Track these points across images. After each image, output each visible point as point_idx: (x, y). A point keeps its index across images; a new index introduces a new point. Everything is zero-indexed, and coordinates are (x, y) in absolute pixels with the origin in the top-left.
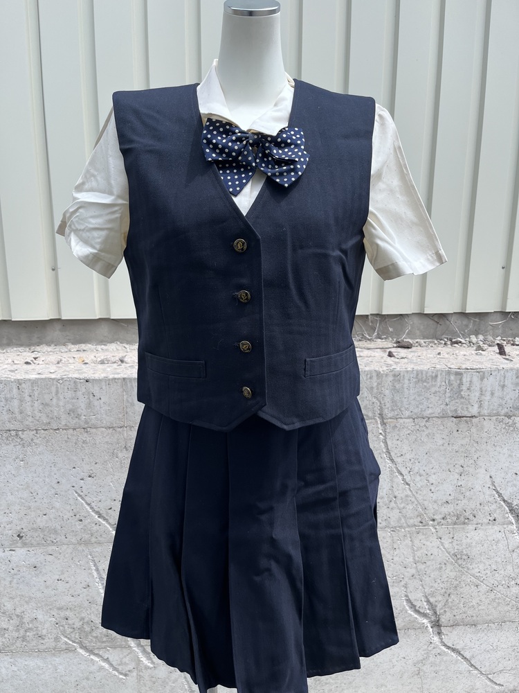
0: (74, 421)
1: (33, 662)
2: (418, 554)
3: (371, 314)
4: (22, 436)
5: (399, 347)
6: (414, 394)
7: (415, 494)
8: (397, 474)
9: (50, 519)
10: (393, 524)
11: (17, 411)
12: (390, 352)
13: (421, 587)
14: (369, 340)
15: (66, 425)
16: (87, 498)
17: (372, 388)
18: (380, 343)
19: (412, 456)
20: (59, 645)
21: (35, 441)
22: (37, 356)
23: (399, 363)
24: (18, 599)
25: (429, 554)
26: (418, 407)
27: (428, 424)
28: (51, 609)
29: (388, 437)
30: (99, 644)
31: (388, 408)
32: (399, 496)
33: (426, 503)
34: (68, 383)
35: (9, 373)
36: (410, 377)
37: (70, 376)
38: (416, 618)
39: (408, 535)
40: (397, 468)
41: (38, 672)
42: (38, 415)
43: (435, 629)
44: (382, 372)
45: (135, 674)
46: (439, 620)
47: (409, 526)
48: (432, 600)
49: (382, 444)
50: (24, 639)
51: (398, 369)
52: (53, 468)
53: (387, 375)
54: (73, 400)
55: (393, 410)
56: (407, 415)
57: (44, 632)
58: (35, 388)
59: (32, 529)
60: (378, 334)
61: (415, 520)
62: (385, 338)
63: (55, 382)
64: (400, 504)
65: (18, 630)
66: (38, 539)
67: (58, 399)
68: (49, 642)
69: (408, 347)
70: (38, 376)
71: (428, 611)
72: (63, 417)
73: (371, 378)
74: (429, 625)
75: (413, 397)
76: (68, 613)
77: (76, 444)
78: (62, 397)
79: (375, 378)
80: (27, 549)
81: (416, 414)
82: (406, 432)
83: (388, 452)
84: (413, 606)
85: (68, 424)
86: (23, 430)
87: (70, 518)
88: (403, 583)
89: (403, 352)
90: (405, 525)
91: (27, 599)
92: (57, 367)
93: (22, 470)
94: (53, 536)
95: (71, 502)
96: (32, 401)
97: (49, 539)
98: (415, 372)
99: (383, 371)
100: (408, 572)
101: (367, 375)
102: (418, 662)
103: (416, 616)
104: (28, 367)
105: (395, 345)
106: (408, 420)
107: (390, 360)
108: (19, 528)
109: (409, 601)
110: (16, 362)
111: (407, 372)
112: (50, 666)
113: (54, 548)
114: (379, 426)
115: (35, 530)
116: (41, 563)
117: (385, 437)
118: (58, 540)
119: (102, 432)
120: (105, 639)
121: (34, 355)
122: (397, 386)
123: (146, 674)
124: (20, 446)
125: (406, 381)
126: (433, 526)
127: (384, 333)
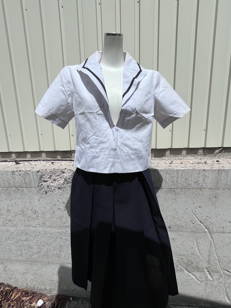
0: (197, 186)
4: (176, 191)
9: (182, 222)
11: (175, 181)
16: (197, 216)
20: (178, 268)
21: (180, 193)
28: (177, 255)
30: (193, 269)
34: (196, 171)
42: (183, 183)
45: (205, 282)
52: (186, 203)
54: (198, 178)
58: (184, 173)
63: (191, 171)
66: (176, 229)
72: (193, 184)
76: (183, 257)
77: (196, 195)
78: (193, 177)
80: (171, 232)
85: (194, 187)
86: (176, 189)
87: (189, 222)
93: (174, 203)
94: (182, 228)
95: (191, 216)
96: (182, 178)
97: (180, 229)
108: (169, 225)
113: (181, 233)
115: (175, 226)
116: (176, 238)
118: (183, 230)
119: (207, 191)
120: (195, 268)
123: (209, 283)
124: (174, 195)
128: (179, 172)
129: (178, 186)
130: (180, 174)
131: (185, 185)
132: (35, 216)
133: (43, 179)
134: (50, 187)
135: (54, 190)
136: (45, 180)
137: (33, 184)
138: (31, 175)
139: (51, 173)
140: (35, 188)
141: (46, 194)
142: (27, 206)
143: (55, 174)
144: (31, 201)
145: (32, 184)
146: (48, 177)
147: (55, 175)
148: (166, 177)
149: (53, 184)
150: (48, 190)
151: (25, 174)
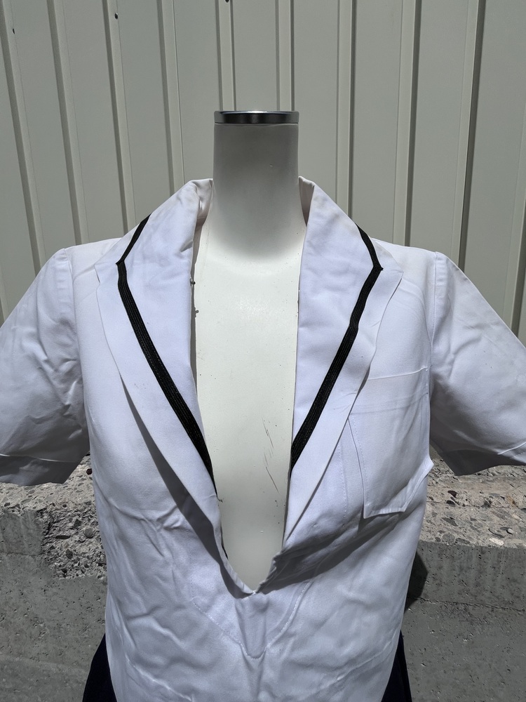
128: (487, 554)
129: (483, 598)
130: (490, 562)
131: (508, 597)
132: (35, 631)
133: (55, 533)
134: (74, 558)
135: (87, 566)
136: (61, 533)
137: (26, 545)
138: (21, 520)
139: (79, 515)
140: (33, 556)
141: (65, 576)
142: (13, 600)
143: (92, 517)
144: (25, 591)
145: (23, 545)
146: (71, 525)
147: (89, 520)
148: (440, 568)
149: (84, 549)
150: (68, 565)
151: (4, 516)
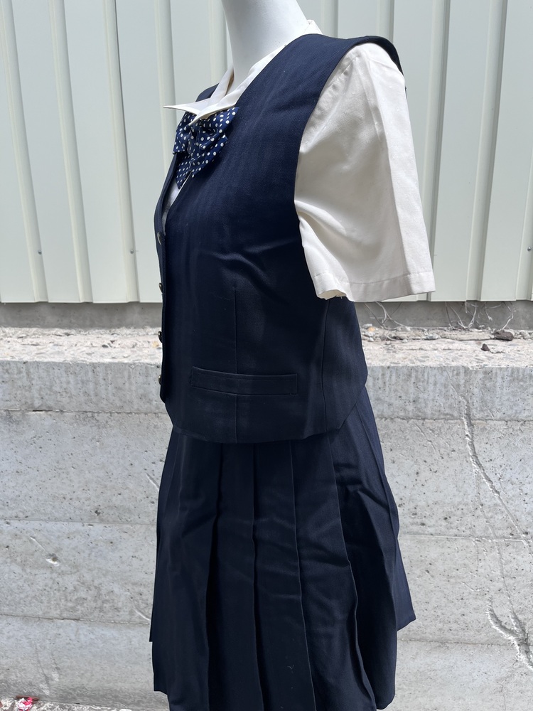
0: (146, 406)
1: (109, 633)
2: (507, 568)
3: (467, 301)
4: (98, 418)
5: (497, 339)
6: (508, 394)
7: (506, 503)
8: (484, 480)
9: (125, 499)
10: (478, 533)
11: (92, 393)
12: (484, 345)
13: (508, 603)
14: (464, 329)
15: (138, 409)
17: (459, 386)
18: (476, 333)
19: (502, 462)
20: (134, 618)
21: (109, 423)
22: (115, 339)
23: (493, 358)
24: (96, 571)
25: (520, 569)
26: (511, 408)
27: (523, 427)
28: (126, 583)
29: (475, 440)
31: (476, 408)
32: (487, 504)
33: (518, 514)
34: (139, 368)
35: (86, 356)
36: (504, 375)
37: (142, 361)
38: (502, 634)
39: (496, 547)
40: (485, 474)
41: (114, 642)
42: (112, 398)
43: (523, 647)
44: (471, 369)
46: (527, 639)
47: (497, 537)
48: (520, 617)
49: (468, 446)
50: (101, 609)
51: (490, 366)
52: (126, 451)
53: (476, 372)
54: (145, 386)
55: (482, 411)
56: (498, 417)
57: (120, 605)
58: (109, 372)
59: (109, 507)
60: (475, 323)
61: (505, 531)
62: (483, 328)
63: (127, 367)
64: (488, 512)
65: (95, 601)
66: (114, 517)
67: (131, 384)
68: (124, 615)
69: (508, 339)
70: (111, 360)
71: (515, 629)
72: (136, 401)
73: (458, 374)
74: (515, 642)
75: (506, 398)
76: (142, 589)
77: (148, 428)
78: (134, 382)
79: (462, 375)
80: (103, 525)
81: (509, 416)
82: (496, 435)
83: (475, 455)
84: (498, 622)
85: (140, 408)
86: (98, 413)
87: (143, 500)
88: (487, 597)
89: (500, 345)
90: (492, 535)
91: (104, 572)
92: (132, 351)
93: (98, 450)
94: (128, 516)
95: (144, 484)
96: (106, 385)
97: (124, 517)
98: (510, 370)
99: (472, 367)
100: (494, 586)
101: (453, 371)
102: (501, 679)
103: (501, 632)
104: (106, 350)
105: (493, 337)
106: (500, 422)
107: (483, 355)
108: (96, 505)
109: (494, 615)
110: (94, 345)
111: (501, 369)
112: (125, 638)
113: (128, 526)
114: (466, 427)
115: (111, 507)
116: (117, 540)
117: (472, 439)
118: (132, 519)
121: (112, 339)
122: (488, 384)
124: (95, 428)
125: (499, 380)
126: (526, 540)
127: (482, 322)
